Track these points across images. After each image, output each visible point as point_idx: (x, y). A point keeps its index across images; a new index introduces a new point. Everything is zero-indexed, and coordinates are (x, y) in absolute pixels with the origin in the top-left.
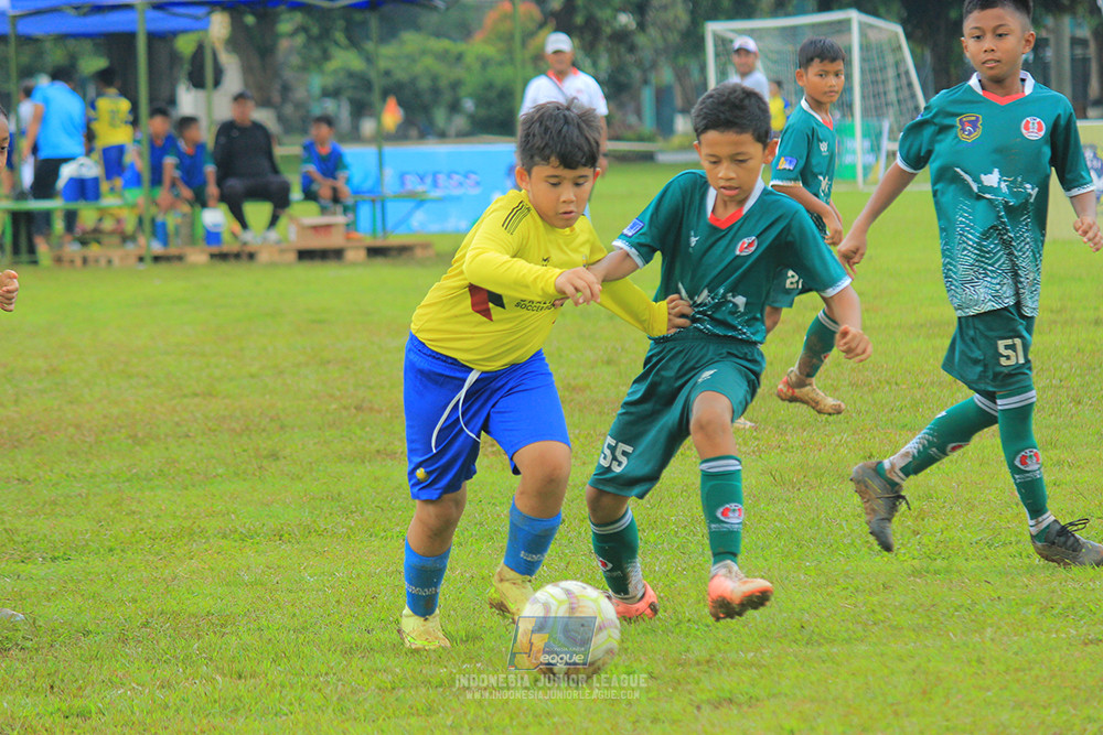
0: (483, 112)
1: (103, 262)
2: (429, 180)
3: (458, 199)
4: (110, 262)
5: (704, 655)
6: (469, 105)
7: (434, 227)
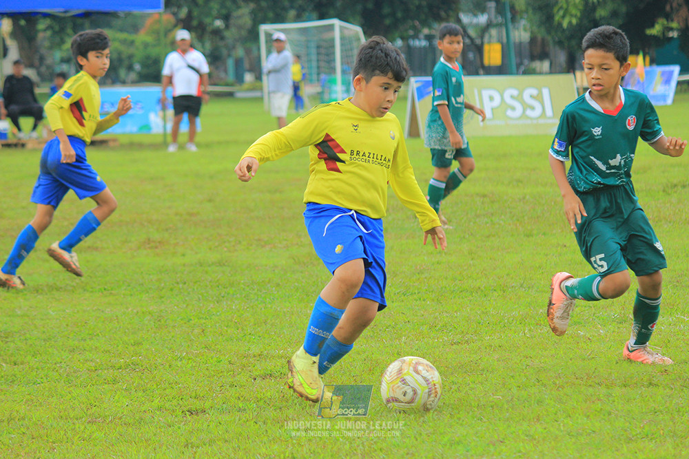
0: (145, 71)
6: (137, 67)
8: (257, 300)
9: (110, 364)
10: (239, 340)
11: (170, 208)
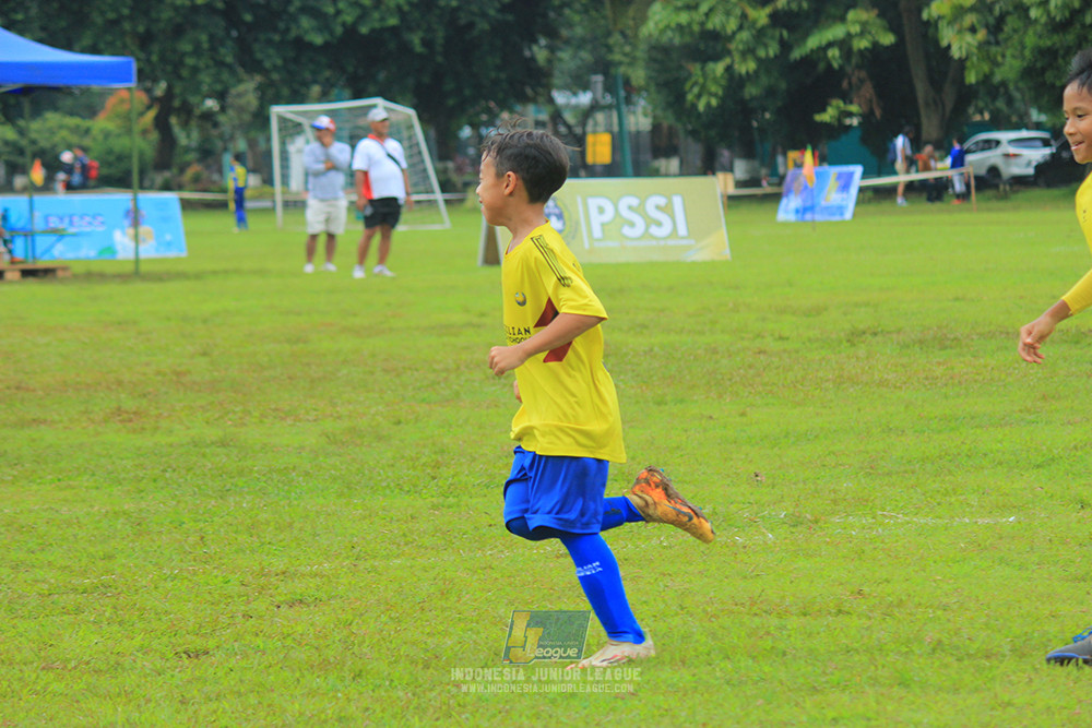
0: (105, 171)
2: (67, 221)
3: (88, 234)
5: (282, 568)
7: (70, 255)
8: (278, 495)
9: (70, 586)
10: (253, 551)
11: (147, 364)
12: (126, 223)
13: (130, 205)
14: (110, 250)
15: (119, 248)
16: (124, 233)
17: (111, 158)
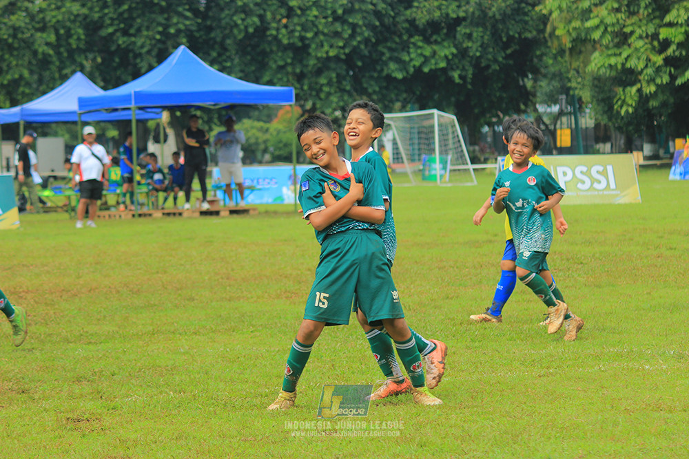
0: (277, 153)
1: (117, 217)
2: (255, 182)
3: (268, 189)
4: (120, 216)
6: (271, 149)
7: (258, 201)
11: (302, 264)
12: (290, 183)
13: (292, 172)
14: (281, 198)
15: (285, 197)
16: (288, 189)
17: (281, 145)
